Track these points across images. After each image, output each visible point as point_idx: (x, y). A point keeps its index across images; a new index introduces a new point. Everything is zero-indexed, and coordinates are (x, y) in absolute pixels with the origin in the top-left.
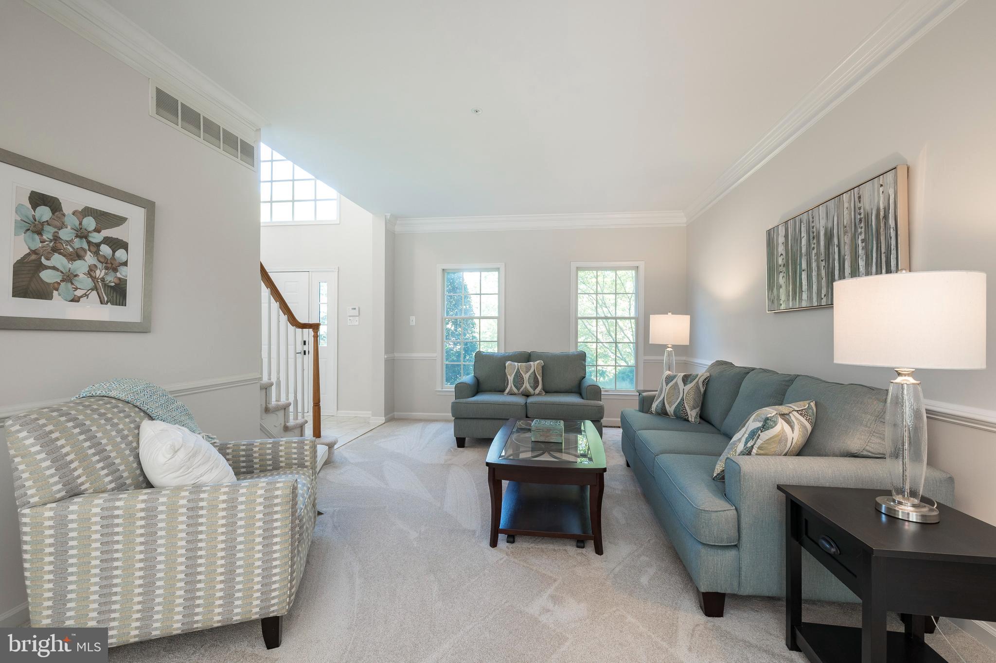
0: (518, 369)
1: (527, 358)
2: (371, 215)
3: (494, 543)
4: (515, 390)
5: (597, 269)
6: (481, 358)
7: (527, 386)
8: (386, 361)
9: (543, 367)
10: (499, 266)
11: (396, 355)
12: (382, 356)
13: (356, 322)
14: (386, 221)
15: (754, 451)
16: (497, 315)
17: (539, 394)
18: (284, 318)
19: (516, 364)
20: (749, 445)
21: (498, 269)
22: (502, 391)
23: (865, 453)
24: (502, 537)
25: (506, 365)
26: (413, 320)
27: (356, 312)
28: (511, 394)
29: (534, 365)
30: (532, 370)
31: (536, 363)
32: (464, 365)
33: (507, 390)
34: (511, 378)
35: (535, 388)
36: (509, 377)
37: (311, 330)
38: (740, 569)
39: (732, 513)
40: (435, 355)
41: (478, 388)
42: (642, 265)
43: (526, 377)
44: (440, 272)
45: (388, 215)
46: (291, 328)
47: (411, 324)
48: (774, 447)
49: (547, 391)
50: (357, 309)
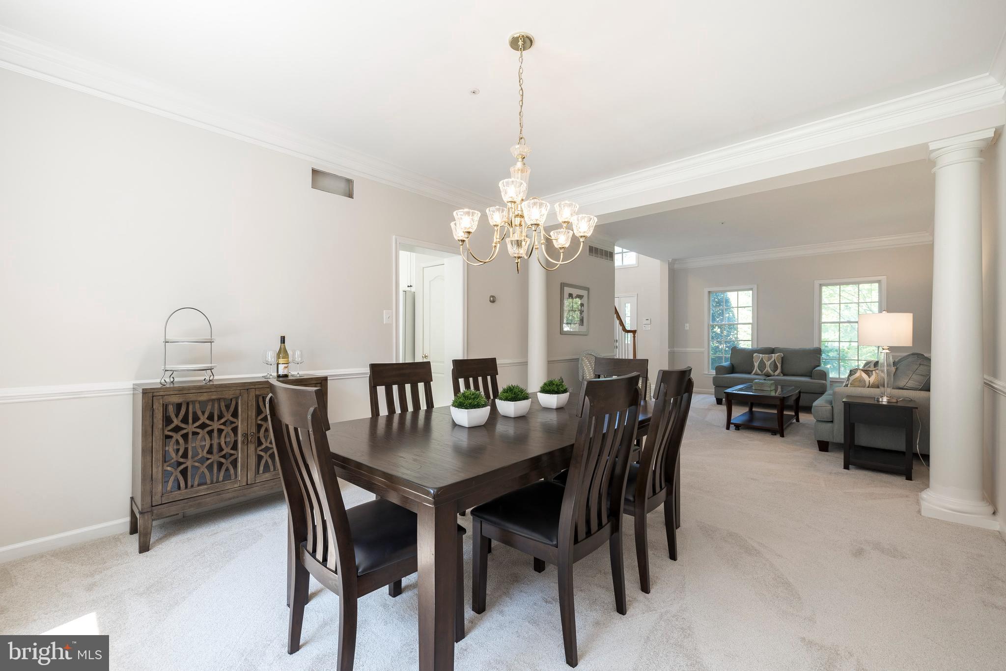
0: (762, 358)
1: (772, 351)
2: (659, 261)
3: (728, 428)
4: (759, 372)
5: (840, 284)
6: (735, 351)
7: (768, 369)
8: (669, 353)
9: (782, 358)
10: (752, 287)
11: (675, 349)
12: (666, 350)
13: (649, 328)
14: (669, 265)
15: (849, 386)
16: (751, 322)
17: (777, 376)
18: (621, 328)
19: (761, 355)
20: (847, 383)
21: (751, 289)
22: (750, 373)
23: (905, 387)
24: (732, 426)
25: (754, 355)
26: (687, 326)
27: (648, 322)
28: (756, 374)
29: (774, 356)
30: (773, 359)
31: (777, 355)
32: (725, 357)
33: (753, 372)
34: (756, 364)
35: (775, 371)
36: (755, 363)
37: (632, 333)
38: (833, 431)
39: (830, 407)
40: (703, 350)
41: (732, 369)
42: (883, 278)
43: (768, 364)
44: (706, 294)
45: (670, 260)
46: (623, 333)
47: (686, 328)
48: (857, 383)
49: (784, 374)
50: (649, 319)
